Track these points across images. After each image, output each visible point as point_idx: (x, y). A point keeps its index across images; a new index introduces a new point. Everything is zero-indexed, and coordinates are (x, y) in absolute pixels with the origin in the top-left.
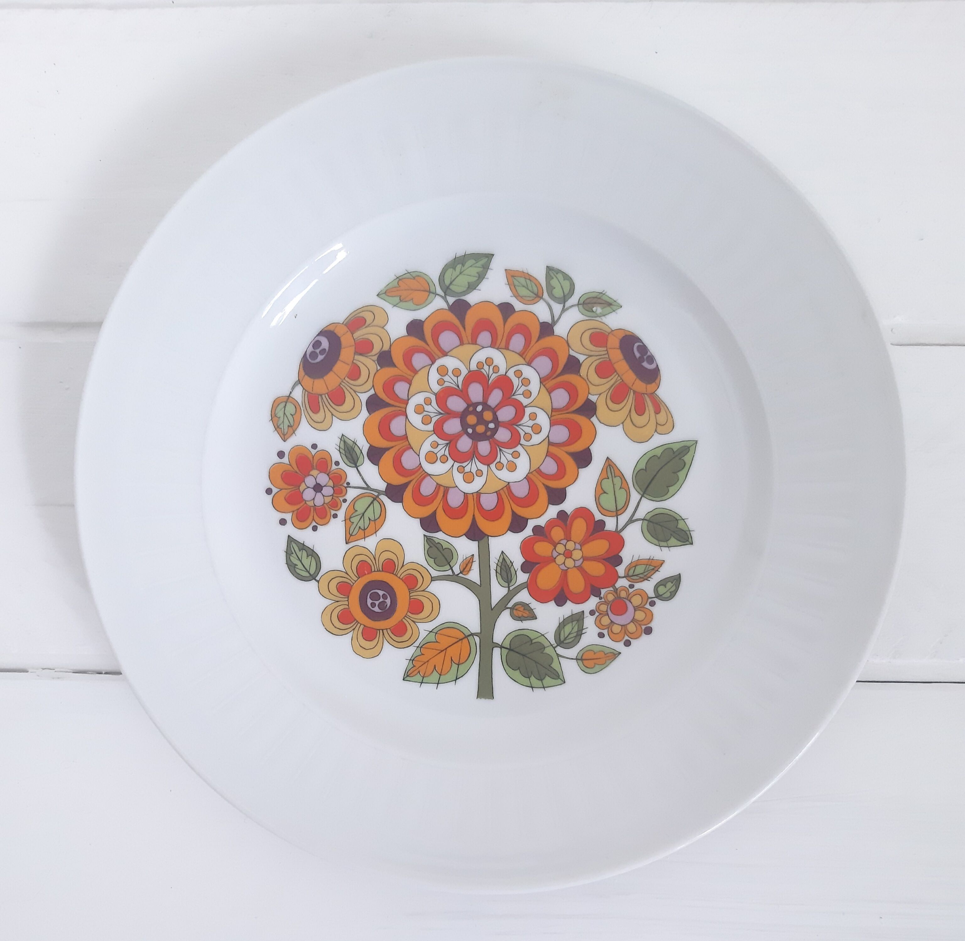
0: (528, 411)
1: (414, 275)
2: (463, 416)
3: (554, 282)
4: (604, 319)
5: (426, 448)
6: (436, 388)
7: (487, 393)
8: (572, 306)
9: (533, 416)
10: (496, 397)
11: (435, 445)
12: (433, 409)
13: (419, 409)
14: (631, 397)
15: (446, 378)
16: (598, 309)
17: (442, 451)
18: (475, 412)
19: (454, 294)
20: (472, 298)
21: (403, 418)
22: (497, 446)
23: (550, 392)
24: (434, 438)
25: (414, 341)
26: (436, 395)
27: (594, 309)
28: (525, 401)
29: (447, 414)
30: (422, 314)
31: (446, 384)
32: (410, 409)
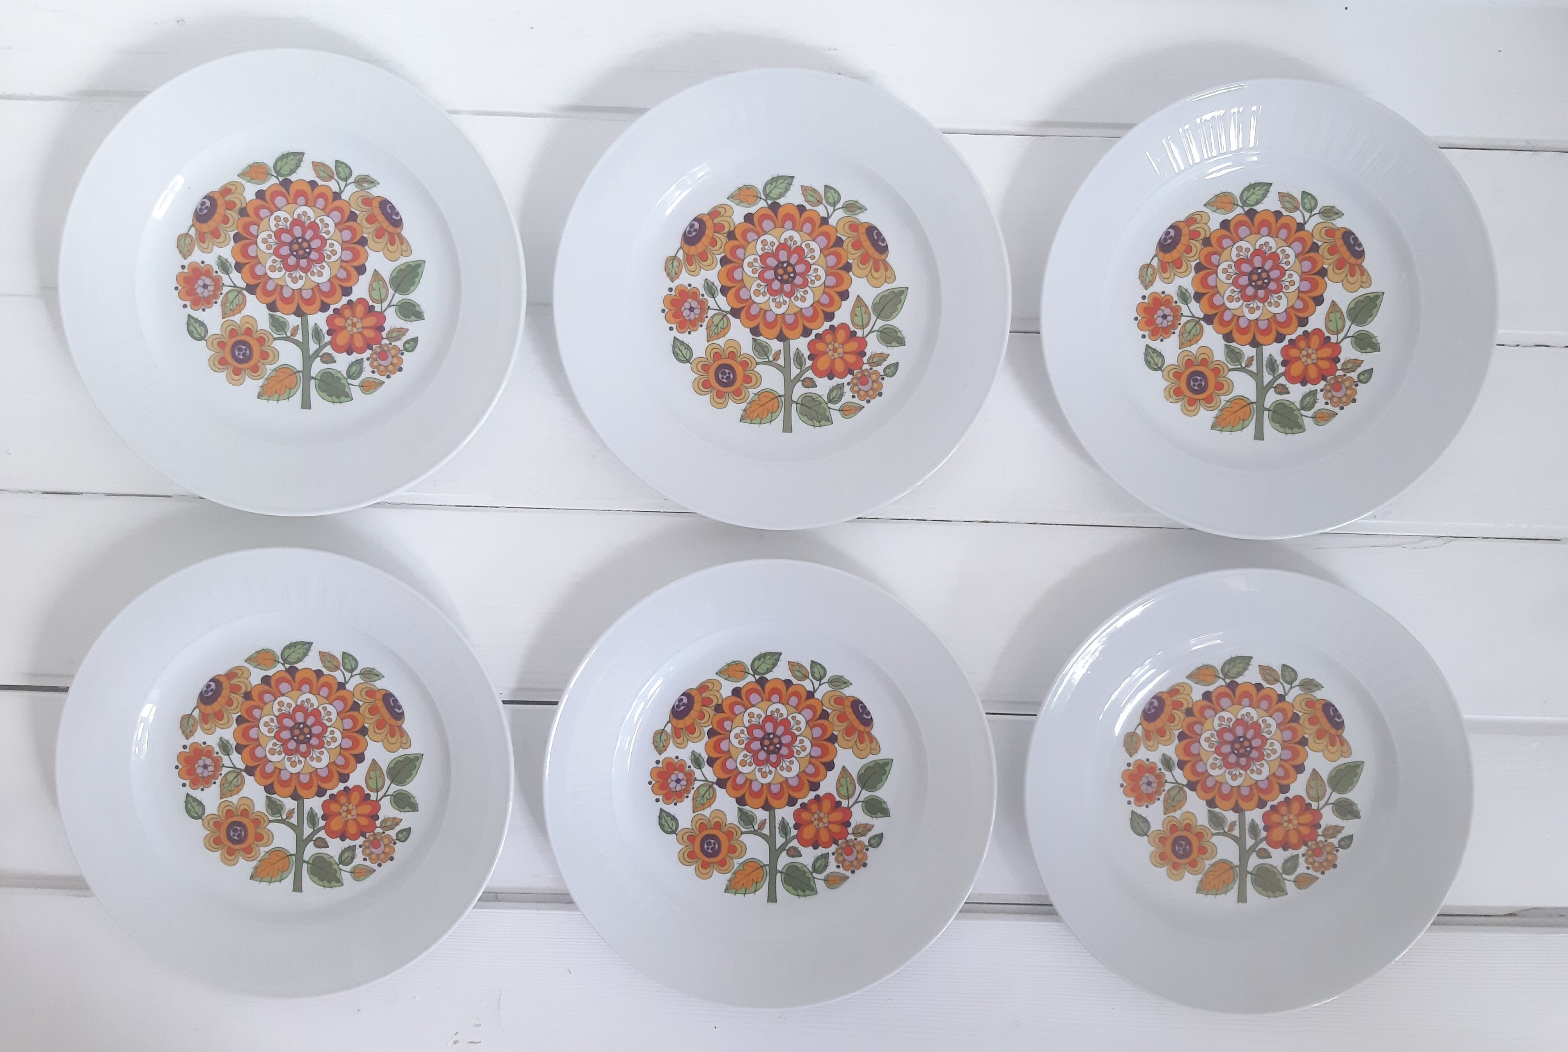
0: (329, 242)
1: (259, 164)
2: (290, 245)
3: (340, 169)
4: (369, 191)
5: (269, 263)
6: (274, 229)
7: (304, 232)
8: (351, 183)
9: (332, 245)
10: (309, 235)
11: (274, 261)
12: (273, 240)
13: (264, 241)
14: (387, 235)
15: (280, 223)
16: (366, 185)
17: (278, 265)
18: (297, 243)
19: (282, 175)
20: (293, 178)
21: (255, 246)
22: (311, 262)
23: (340, 231)
24: (274, 257)
25: (260, 202)
26: (274, 232)
27: (364, 185)
28: (326, 237)
29: (281, 244)
30: (264, 187)
31: (280, 227)
32: (259, 241)
